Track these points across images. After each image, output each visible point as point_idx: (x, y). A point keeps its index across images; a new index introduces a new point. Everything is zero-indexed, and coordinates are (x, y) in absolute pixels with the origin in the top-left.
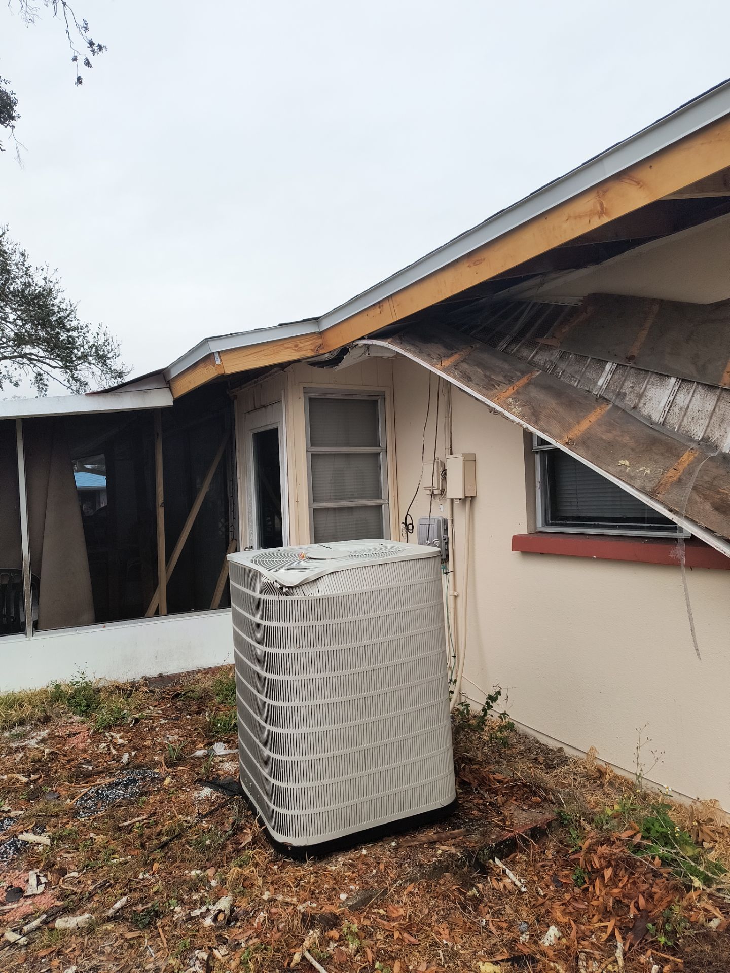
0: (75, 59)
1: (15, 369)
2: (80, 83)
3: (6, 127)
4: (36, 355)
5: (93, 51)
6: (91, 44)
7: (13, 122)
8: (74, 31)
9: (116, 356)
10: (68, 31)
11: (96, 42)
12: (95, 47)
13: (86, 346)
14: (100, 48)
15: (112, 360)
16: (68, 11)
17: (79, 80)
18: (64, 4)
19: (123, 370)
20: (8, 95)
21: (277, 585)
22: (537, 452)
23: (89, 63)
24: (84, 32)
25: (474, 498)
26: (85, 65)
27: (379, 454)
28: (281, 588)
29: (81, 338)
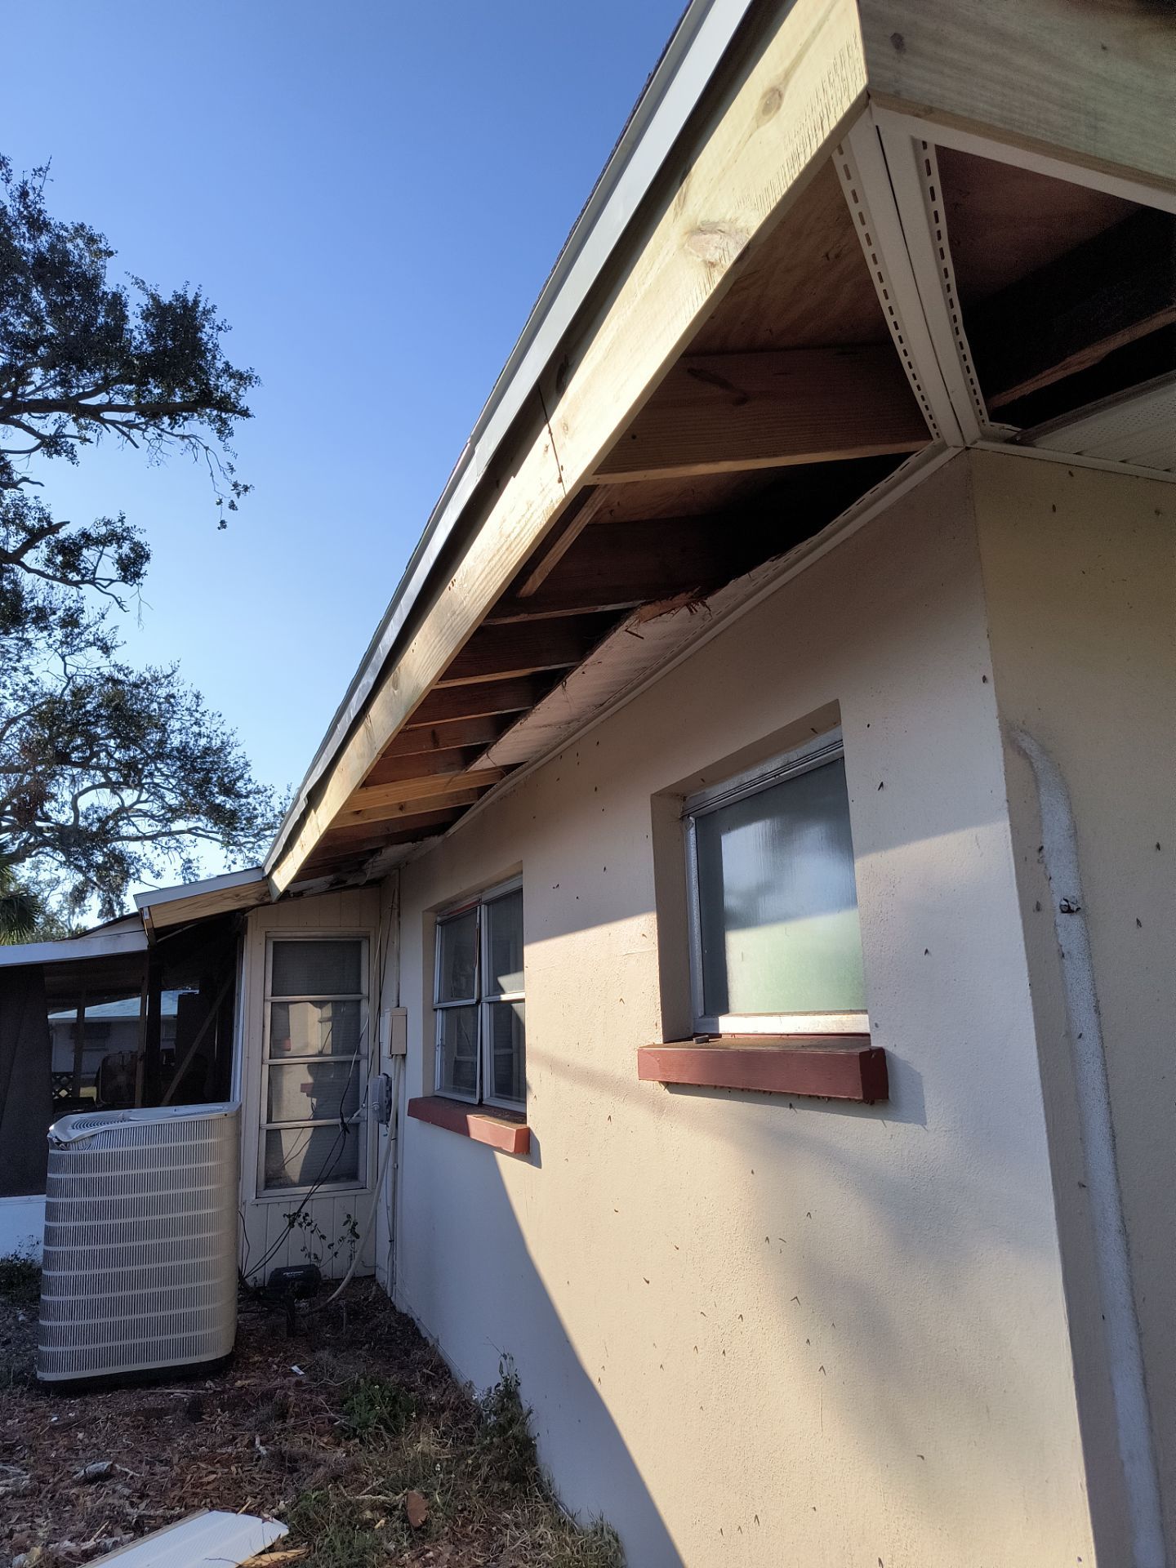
0: (220, 503)
1: (158, 855)
2: (225, 527)
3: (132, 585)
5: (238, 494)
7: (140, 580)
8: (218, 474)
10: (212, 474)
11: (241, 483)
12: (240, 489)
14: (246, 489)
16: (212, 455)
17: (223, 524)
18: (207, 449)
20: (142, 547)
21: (55, 1141)
22: (435, 1010)
23: (234, 505)
24: (228, 473)
25: (404, 1056)
26: (230, 507)
27: (359, 1002)
28: (58, 1144)
29: (263, 804)
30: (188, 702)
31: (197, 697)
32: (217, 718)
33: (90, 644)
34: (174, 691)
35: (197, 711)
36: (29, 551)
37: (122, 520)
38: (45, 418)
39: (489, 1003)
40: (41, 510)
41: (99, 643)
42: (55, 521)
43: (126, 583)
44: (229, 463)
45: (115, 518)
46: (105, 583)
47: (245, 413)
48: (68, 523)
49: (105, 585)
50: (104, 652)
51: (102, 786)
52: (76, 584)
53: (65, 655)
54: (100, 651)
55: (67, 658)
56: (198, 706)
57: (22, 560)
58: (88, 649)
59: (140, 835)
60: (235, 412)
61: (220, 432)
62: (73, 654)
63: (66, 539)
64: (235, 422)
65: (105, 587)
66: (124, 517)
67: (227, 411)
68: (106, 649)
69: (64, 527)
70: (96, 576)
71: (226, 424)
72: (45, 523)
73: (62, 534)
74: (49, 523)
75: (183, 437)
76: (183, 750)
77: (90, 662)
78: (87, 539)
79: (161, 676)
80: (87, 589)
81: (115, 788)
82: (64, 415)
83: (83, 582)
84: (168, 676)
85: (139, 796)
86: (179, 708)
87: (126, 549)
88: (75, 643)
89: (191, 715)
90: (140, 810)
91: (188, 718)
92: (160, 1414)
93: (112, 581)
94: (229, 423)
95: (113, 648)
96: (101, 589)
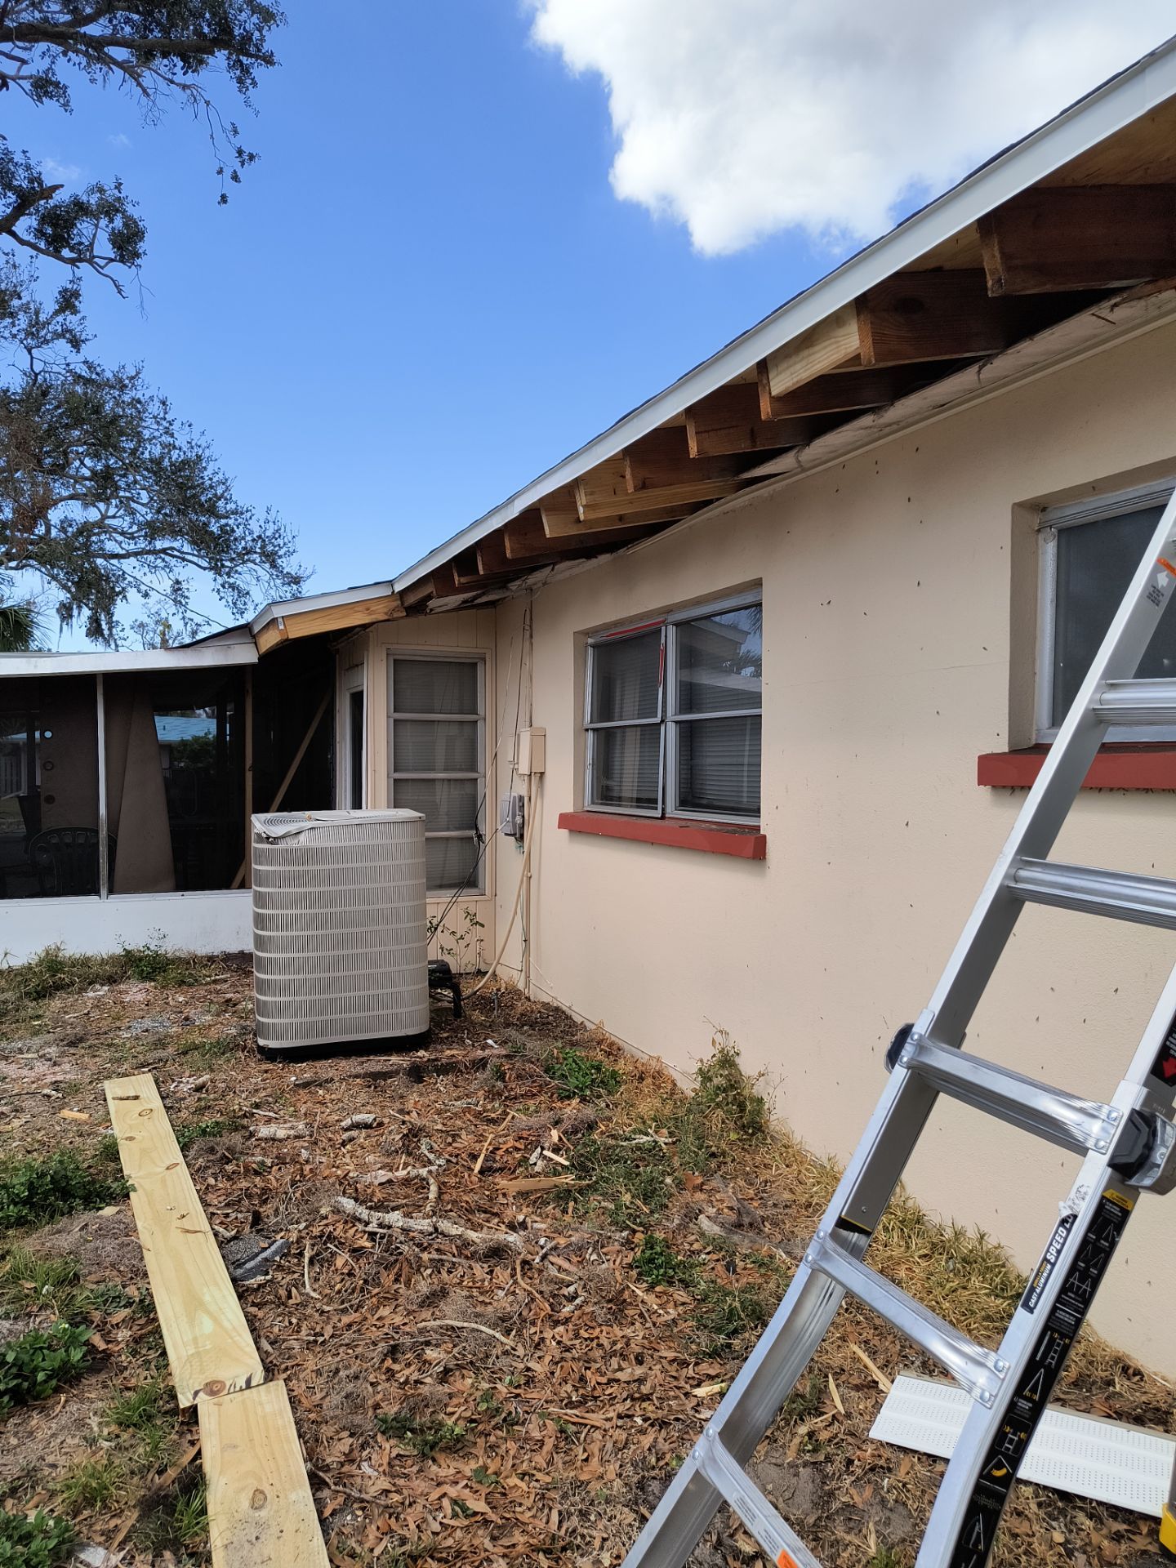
0: (220, 172)
1: (145, 574)
2: (225, 202)
3: (130, 267)
4: (179, 551)
5: (243, 163)
6: (240, 152)
7: (138, 261)
9: (290, 553)
10: (212, 136)
11: (247, 150)
12: (245, 157)
13: (249, 538)
14: (252, 157)
15: (284, 559)
16: (212, 112)
17: (224, 199)
18: (208, 103)
19: (301, 573)
20: (135, 222)
21: (264, 836)
22: (587, 730)
23: (237, 176)
24: (231, 137)
25: (542, 774)
26: (232, 178)
27: (476, 722)
28: (268, 838)
29: (241, 527)
30: (154, 408)
31: (164, 403)
32: (187, 428)
33: (58, 336)
34: (139, 395)
35: (165, 419)
36: (21, 218)
37: (118, 187)
38: (30, 49)
39: (676, 722)
40: (28, 168)
41: (67, 336)
42: (48, 182)
43: (124, 263)
44: (233, 124)
45: (109, 184)
46: (102, 262)
47: (268, 60)
48: (62, 186)
49: (102, 265)
50: (73, 346)
51: (72, 497)
52: (72, 262)
53: (32, 348)
54: (70, 345)
55: (33, 351)
56: (166, 413)
57: (13, 228)
58: (55, 341)
59: (124, 552)
60: (257, 57)
61: (240, 81)
62: (40, 347)
63: (58, 206)
64: (259, 71)
65: (102, 268)
66: (121, 184)
67: (249, 55)
68: (76, 343)
69: (57, 192)
70: (95, 254)
71: (248, 72)
72: (36, 185)
73: (54, 200)
74: (41, 184)
75: (184, 87)
76: (157, 462)
77: (56, 357)
78: (80, 208)
79: (124, 377)
80: (84, 266)
81: (88, 499)
82: (56, 49)
83: (81, 261)
84: (132, 378)
86: (147, 414)
87: (118, 222)
88: (43, 333)
89: (158, 423)
90: (111, 526)
91: (156, 427)
92: (385, 1075)
93: (112, 260)
94: (251, 71)
95: (83, 341)
96: (98, 269)
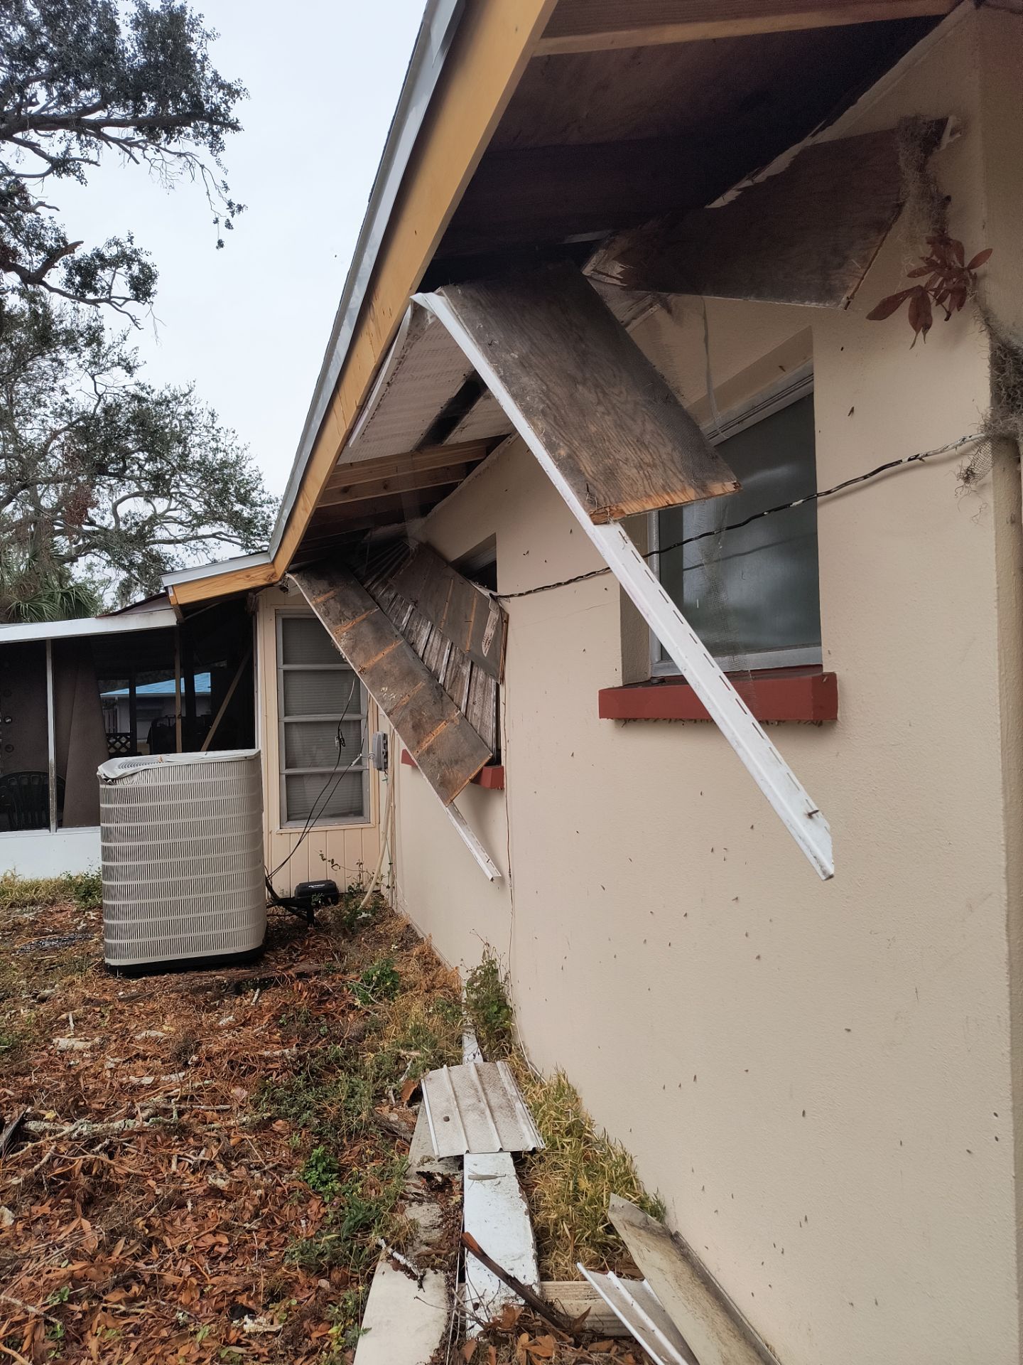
0: (216, 221)
1: (189, 555)
2: (222, 246)
3: (144, 304)
4: (226, 535)
5: (233, 213)
6: (230, 204)
7: (151, 299)
8: (213, 192)
10: (207, 191)
11: (236, 202)
12: (234, 208)
14: (240, 208)
16: (207, 173)
17: (220, 244)
18: (202, 167)
20: (149, 268)
21: (104, 777)
23: (229, 224)
24: (223, 193)
26: (226, 226)
28: (106, 780)
30: (205, 419)
31: (213, 415)
32: (232, 434)
33: (114, 364)
34: (192, 409)
35: (213, 428)
36: (50, 271)
37: (131, 240)
38: (51, 136)
40: (57, 230)
41: (122, 363)
42: (70, 242)
43: (139, 301)
44: (222, 181)
45: (123, 238)
46: (120, 301)
47: (235, 127)
48: (82, 242)
49: (120, 303)
50: (128, 372)
51: (136, 495)
52: (94, 302)
53: (95, 375)
54: (124, 371)
55: (96, 377)
56: (213, 422)
57: (44, 279)
58: (114, 369)
59: (172, 538)
60: (225, 125)
61: (212, 146)
62: (101, 373)
63: (81, 259)
64: (227, 136)
65: (120, 306)
66: (132, 237)
68: (129, 369)
69: (78, 247)
70: (112, 295)
71: (218, 137)
72: (61, 243)
73: (78, 254)
74: (65, 243)
75: (180, 155)
76: (202, 463)
77: (115, 381)
78: (100, 259)
79: (179, 395)
80: (104, 306)
81: (148, 496)
82: (68, 133)
83: (101, 301)
84: (185, 395)
85: (170, 504)
86: (198, 424)
87: (136, 269)
88: (102, 363)
89: (208, 432)
90: (171, 517)
91: (206, 434)
92: (205, 991)
93: (127, 300)
94: (220, 136)
95: (135, 367)
96: (118, 308)
